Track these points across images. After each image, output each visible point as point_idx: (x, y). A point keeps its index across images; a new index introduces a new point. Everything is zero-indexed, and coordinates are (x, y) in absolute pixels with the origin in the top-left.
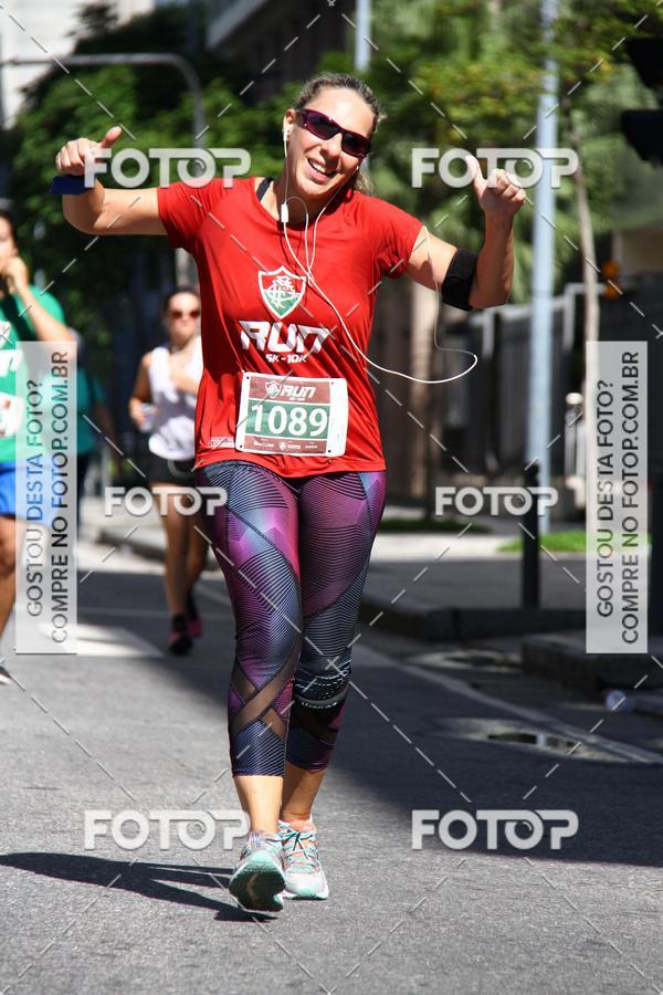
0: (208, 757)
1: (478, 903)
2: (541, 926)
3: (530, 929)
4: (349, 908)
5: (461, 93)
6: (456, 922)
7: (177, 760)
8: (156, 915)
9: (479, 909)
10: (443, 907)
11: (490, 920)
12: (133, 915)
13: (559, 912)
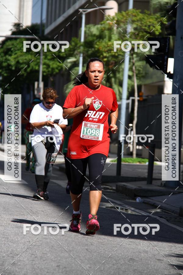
0: (38, 209)
1: (103, 248)
2: (119, 254)
3: (116, 255)
4: (72, 248)
5: (106, 49)
6: (98, 252)
7: (30, 209)
8: (24, 247)
9: (104, 249)
10: (95, 249)
11: (106, 252)
12: (18, 247)
13: (124, 251)
